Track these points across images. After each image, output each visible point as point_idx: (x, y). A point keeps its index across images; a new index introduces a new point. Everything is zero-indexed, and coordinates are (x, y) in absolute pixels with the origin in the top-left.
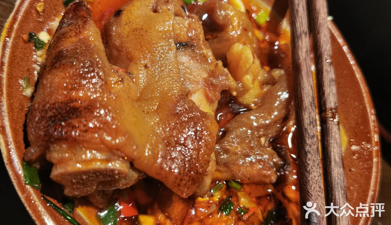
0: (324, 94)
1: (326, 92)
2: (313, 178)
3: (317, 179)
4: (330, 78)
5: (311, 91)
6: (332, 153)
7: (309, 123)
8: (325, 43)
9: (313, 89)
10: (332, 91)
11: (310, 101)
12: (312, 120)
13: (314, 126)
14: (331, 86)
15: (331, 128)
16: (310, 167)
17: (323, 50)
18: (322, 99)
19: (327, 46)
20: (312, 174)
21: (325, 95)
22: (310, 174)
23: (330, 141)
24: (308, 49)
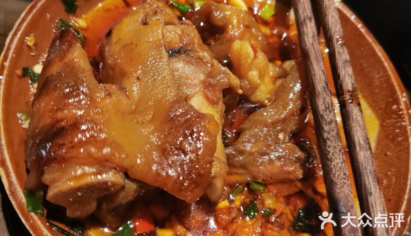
0: (339, 76)
1: (341, 74)
2: (336, 165)
3: (341, 165)
4: (343, 59)
5: (323, 75)
6: (356, 137)
7: (324, 108)
8: (334, 24)
9: (325, 73)
10: (348, 73)
11: (323, 86)
12: (327, 106)
13: (330, 112)
14: (346, 68)
15: (352, 111)
16: (331, 154)
17: (332, 32)
18: (338, 82)
19: (336, 27)
20: (334, 161)
21: (341, 78)
22: (331, 162)
23: (352, 125)
24: (315, 34)
